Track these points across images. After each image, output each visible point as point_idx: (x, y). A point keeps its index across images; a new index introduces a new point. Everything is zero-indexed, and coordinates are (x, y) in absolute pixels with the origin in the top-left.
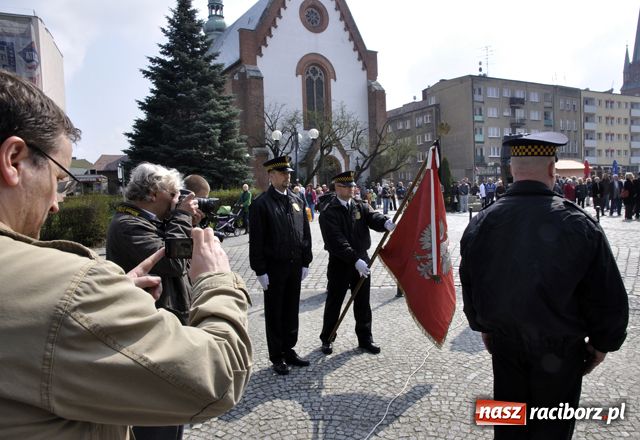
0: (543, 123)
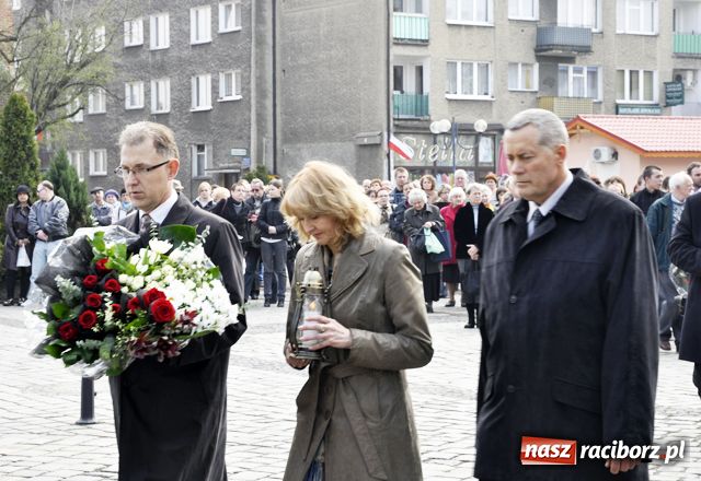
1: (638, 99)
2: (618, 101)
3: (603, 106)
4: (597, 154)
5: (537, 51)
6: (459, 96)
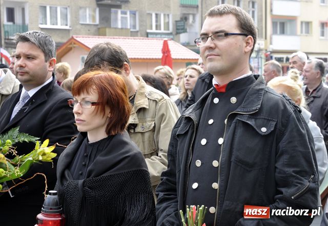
1: (160, 29)
2: (149, 31)
3: (139, 34)
5: (97, 1)
6: (49, 26)
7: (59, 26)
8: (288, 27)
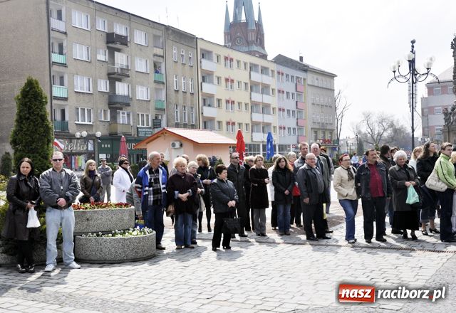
0: (153, 76)
2: (138, 126)
4: (173, 145)
5: (109, 104)
6: (80, 122)
7: (86, 123)
8: (209, 125)
